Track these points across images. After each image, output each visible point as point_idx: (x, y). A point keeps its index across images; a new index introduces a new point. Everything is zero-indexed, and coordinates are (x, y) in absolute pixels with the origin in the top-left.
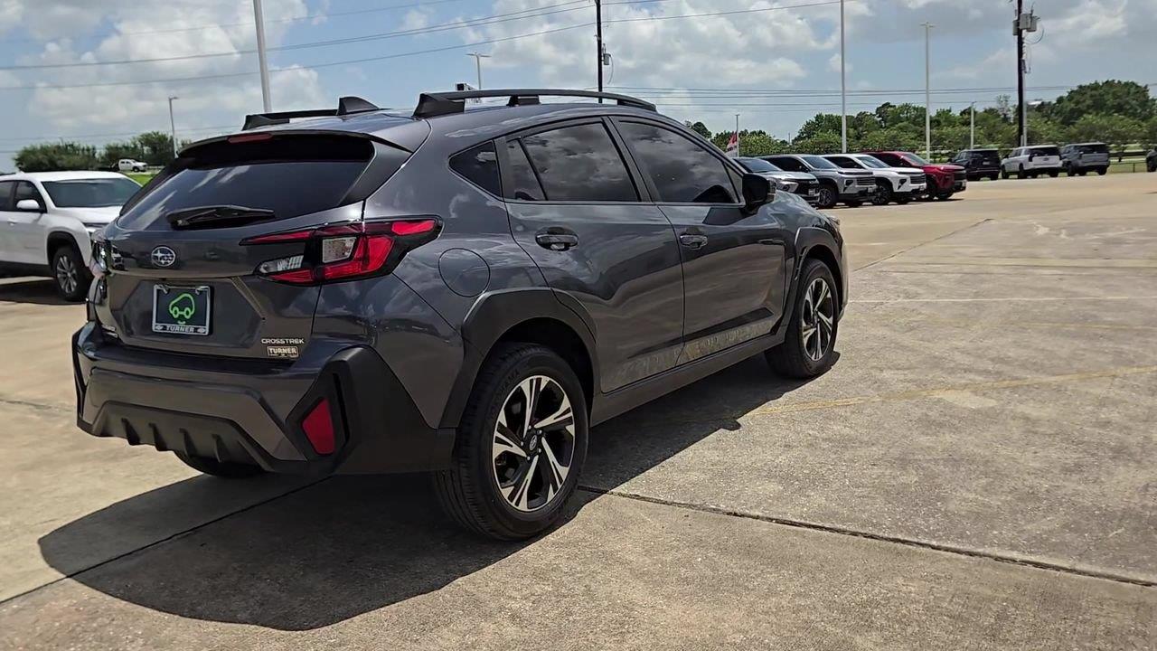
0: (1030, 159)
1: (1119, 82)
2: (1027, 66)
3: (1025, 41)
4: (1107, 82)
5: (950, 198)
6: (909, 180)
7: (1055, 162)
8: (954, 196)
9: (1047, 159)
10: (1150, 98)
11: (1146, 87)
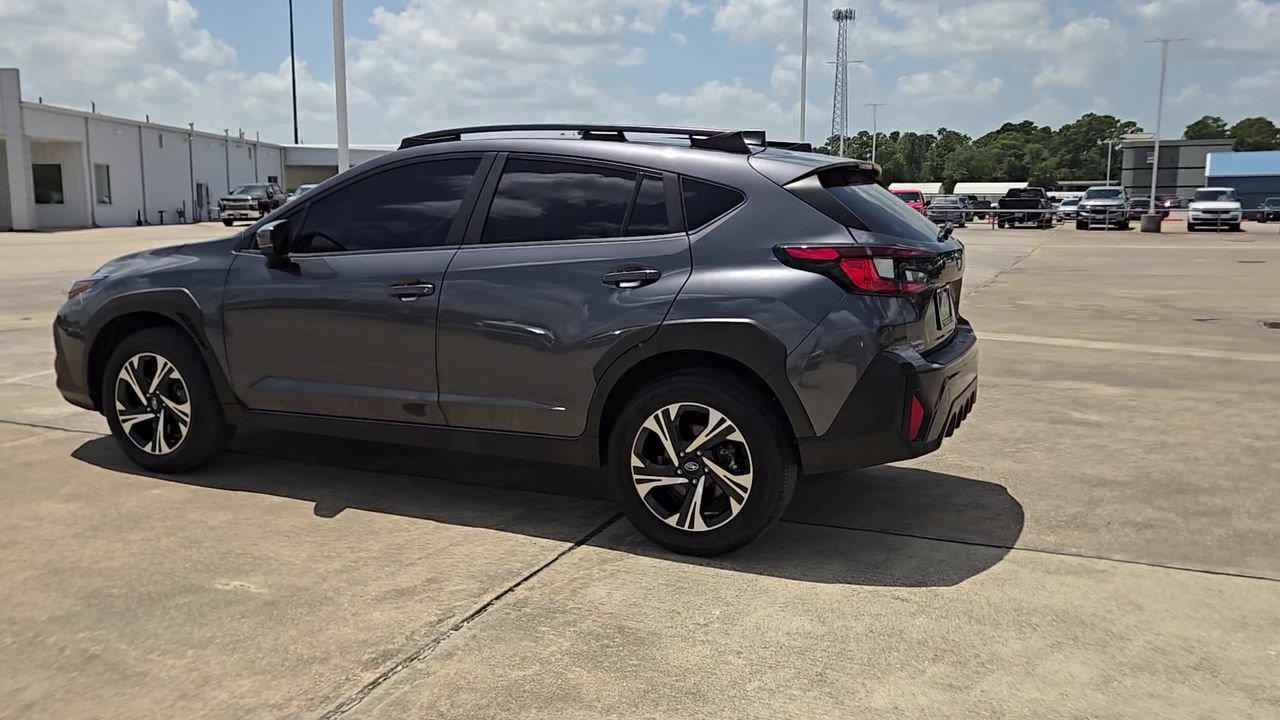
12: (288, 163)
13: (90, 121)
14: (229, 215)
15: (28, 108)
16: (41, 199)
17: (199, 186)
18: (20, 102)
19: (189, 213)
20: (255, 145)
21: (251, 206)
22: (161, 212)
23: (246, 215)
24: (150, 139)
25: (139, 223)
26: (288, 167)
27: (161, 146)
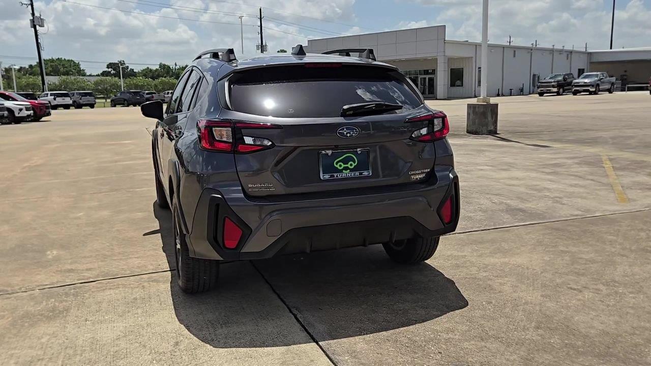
0: (55, 99)
1: (65, 59)
2: (42, 46)
3: (38, 32)
4: (58, 58)
5: (41, 120)
6: (24, 109)
7: (68, 101)
8: (43, 119)
9: (64, 99)
10: (82, 69)
11: (79, 63)
12: (592, 61)
13: (478, 46)
14: (541, 90)
15: (448, 43)
16: (453, 84)
17: (534, 75)
18: (445, 40)
19: (526, 90)
20: (571, 52)
21: (553, 85)
22: (511, 90)
23: (550, 90)
24: (509, 54)
25: (498, 95)
26: (591, 63)
27: (514, 56)
